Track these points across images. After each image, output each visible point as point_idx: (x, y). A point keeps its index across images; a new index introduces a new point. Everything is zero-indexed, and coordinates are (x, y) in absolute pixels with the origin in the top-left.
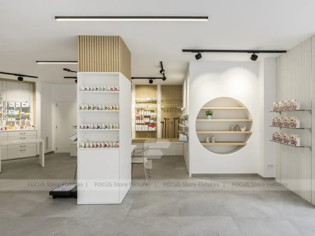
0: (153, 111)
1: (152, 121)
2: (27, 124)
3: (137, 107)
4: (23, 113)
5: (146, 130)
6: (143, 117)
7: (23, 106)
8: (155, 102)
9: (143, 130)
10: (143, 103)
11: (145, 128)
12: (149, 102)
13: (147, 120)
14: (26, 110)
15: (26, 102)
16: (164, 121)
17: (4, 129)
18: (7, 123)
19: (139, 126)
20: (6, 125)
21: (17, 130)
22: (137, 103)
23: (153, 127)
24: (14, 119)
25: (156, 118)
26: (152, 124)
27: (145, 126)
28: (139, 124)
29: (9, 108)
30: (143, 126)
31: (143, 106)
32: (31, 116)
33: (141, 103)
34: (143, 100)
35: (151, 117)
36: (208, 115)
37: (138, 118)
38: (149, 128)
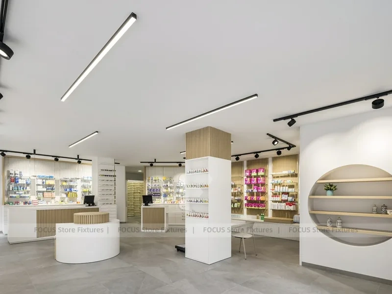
0: (291, 186)
1: (290, 199)
3: (273, 182)
5: (283, 208)
6: (281, 193)
8: (295, 175)
9: (279, 209)
11: (283, 206)
12: (288, 176)
13: (285, 197)
17: (173, 203)
19: (275, 203)
22: (274, 177)
23: (291, 206)
24: (180, 195)
25: (297, 195)
26: (290, 202)
27: (281, 204)
28: (276, 202)
29: (177, 188)
30: (279, 204)
31: (280, 180)
33: (278, 177)
34: (280, 174)
35: (290, 194)
36: (327, 190)
37: (275, 195)
38: (286, 206)
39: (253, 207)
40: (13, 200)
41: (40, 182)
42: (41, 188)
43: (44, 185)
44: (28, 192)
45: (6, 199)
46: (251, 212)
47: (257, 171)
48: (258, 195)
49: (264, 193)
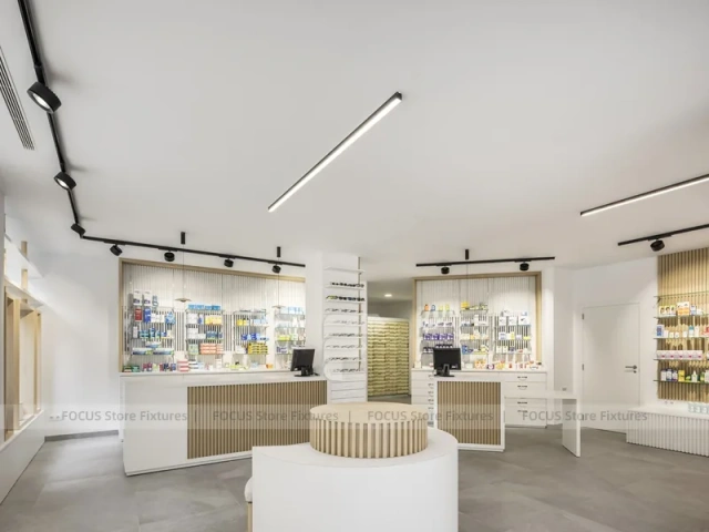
2: (526, 360)
4: (519, 336)
7: (521, 323)
14: (525, 330)
15: (526, 314)
17: (491, 368)
18: (496, 356)
20: (494, 360)
21: (513, 369)
24: (505, 349)
29: (499, 329)
32: (533, 344)
40: (141, 361)
41: (193, 319)
42: (194, 334)
43: (200, 326)
44: (170, 342)
45: (126, 359)
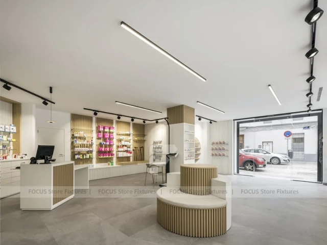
0: (128, 142)
1: (128, 149)
3: (117, 138)
4: (10, 138)
6: (122, 146)
7: (11, 130)
8: (129, 135)
10: (122, 135)
13: (125, 148)
16: (134, 149)
19: (118, 153)
22: (118, 135)
24: (1, 147)
25: (130, 147)
26: (129, 151)
27: (125, 153)
28: (121, 151)
30: (123, 152)
31: (121, 137)
33: (120, 135)
34: (121, 132)
35: (127, 146)
37: (118, 147)
39: (102, 157)
46: (100, 160)
47: (104, 128)
48: (106, 147)
49: (110, 146)
